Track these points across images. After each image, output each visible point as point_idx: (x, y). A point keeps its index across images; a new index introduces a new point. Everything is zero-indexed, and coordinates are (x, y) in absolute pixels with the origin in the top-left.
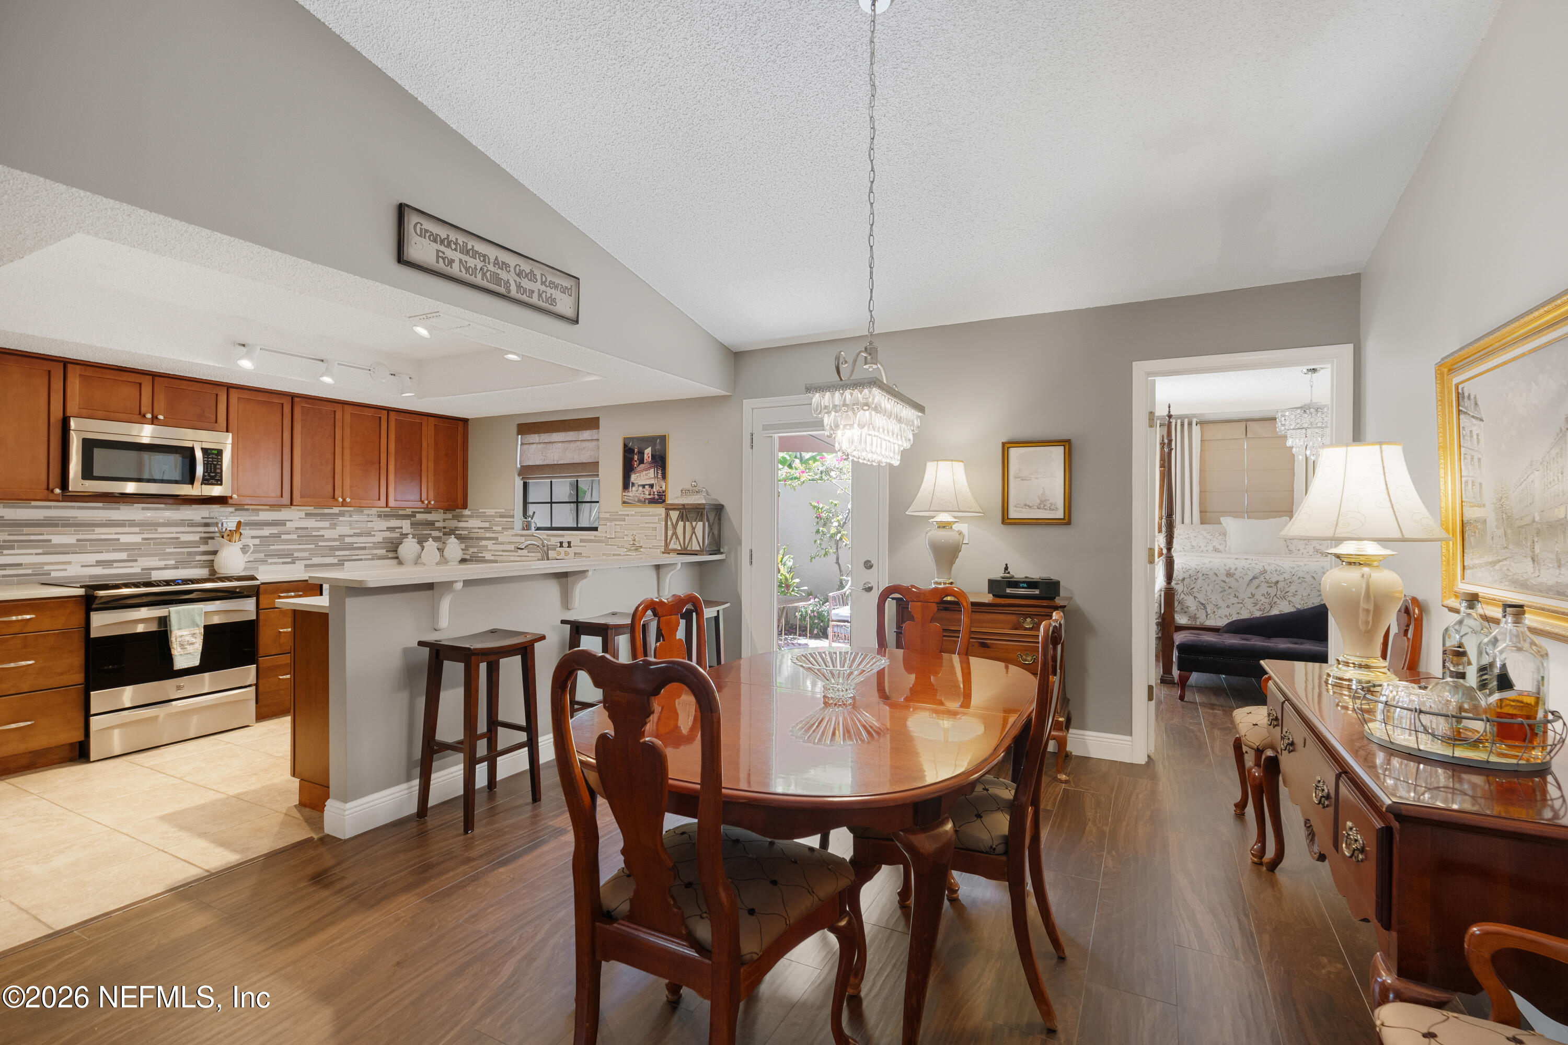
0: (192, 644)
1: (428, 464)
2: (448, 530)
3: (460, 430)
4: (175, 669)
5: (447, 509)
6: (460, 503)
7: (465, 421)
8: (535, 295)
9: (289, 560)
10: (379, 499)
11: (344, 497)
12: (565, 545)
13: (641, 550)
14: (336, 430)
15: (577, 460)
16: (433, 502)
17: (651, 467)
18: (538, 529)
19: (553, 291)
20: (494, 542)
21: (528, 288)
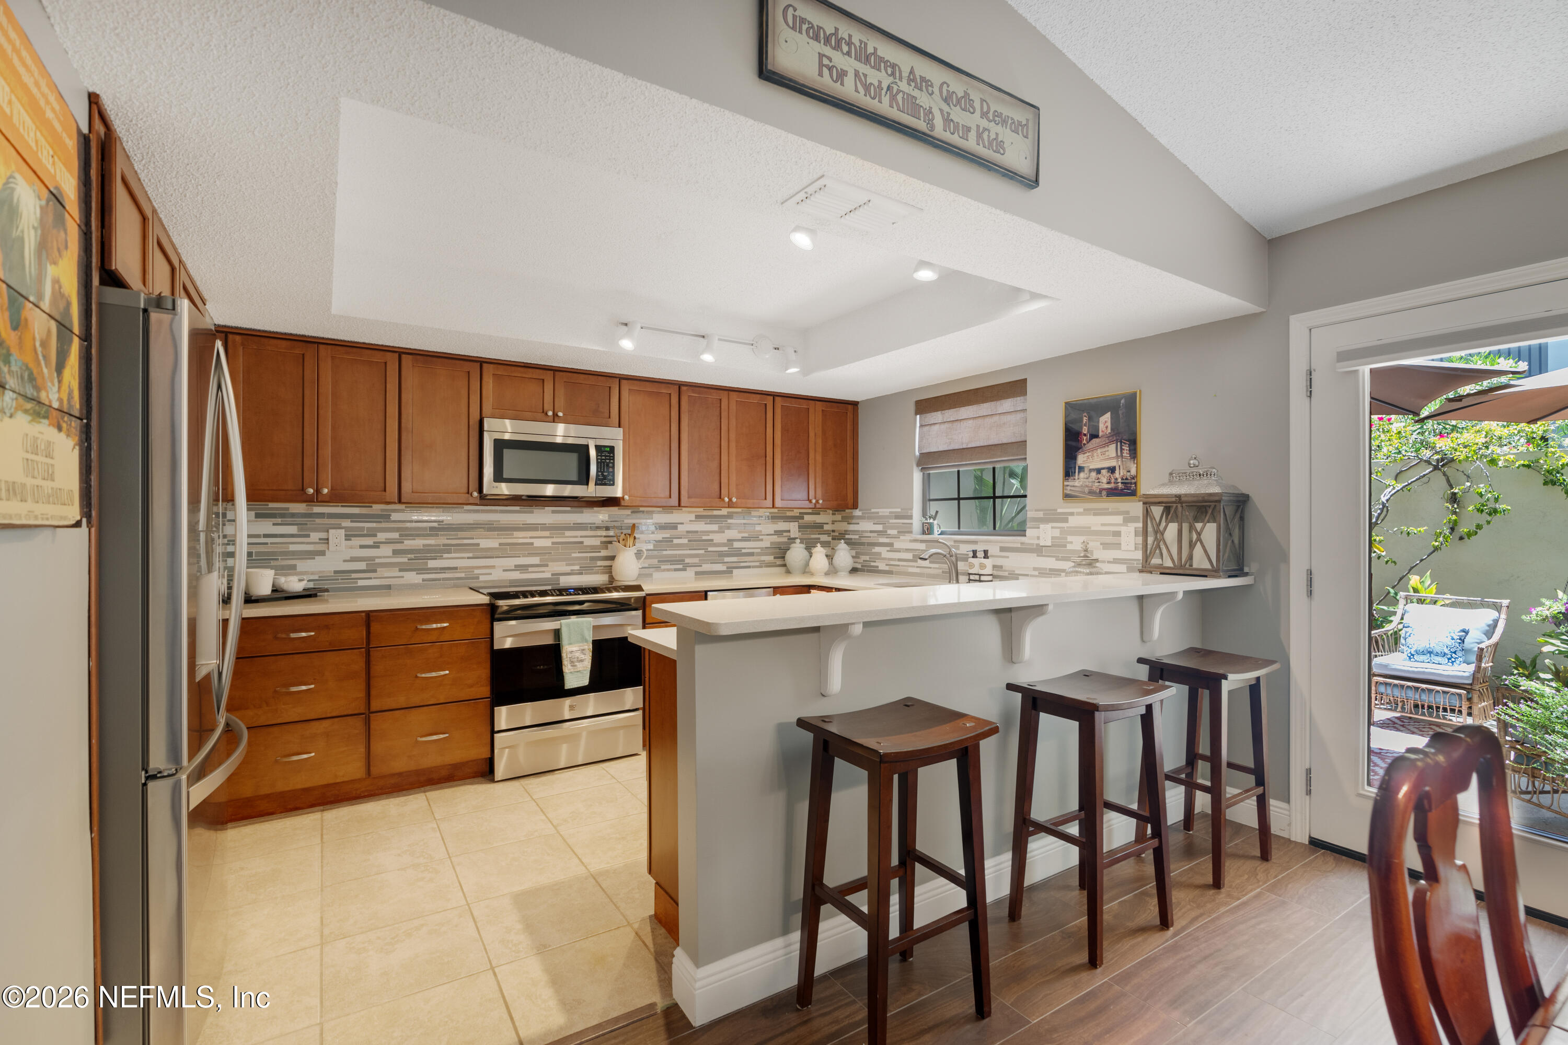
0: (582, 661)
1: (816, 457)
2: (837, 534)
3: (850, 415)
4: (566, 688)
5: (837, 509)
6: (850, 501)
7: (855, 404)
8: (973, 135)
9: (681, 566)
10: (766, 499)
11: (730, 497)
12: (980, 554)
13: (1097, 564)
14: (722, 420)
15: (994, 440)
16: (821, 502)
17: (1111, 442)
18: (942, 533)
19: (1000, 129)
20: (888, 548)
21: (961, 122)
